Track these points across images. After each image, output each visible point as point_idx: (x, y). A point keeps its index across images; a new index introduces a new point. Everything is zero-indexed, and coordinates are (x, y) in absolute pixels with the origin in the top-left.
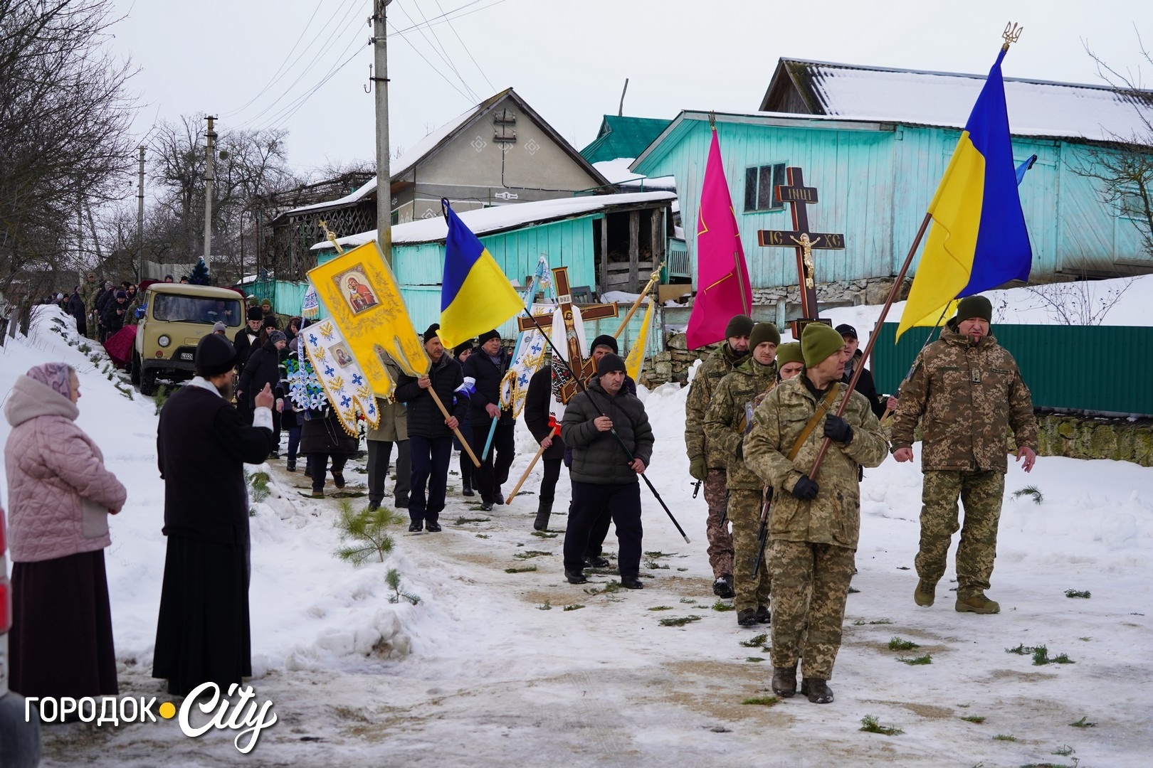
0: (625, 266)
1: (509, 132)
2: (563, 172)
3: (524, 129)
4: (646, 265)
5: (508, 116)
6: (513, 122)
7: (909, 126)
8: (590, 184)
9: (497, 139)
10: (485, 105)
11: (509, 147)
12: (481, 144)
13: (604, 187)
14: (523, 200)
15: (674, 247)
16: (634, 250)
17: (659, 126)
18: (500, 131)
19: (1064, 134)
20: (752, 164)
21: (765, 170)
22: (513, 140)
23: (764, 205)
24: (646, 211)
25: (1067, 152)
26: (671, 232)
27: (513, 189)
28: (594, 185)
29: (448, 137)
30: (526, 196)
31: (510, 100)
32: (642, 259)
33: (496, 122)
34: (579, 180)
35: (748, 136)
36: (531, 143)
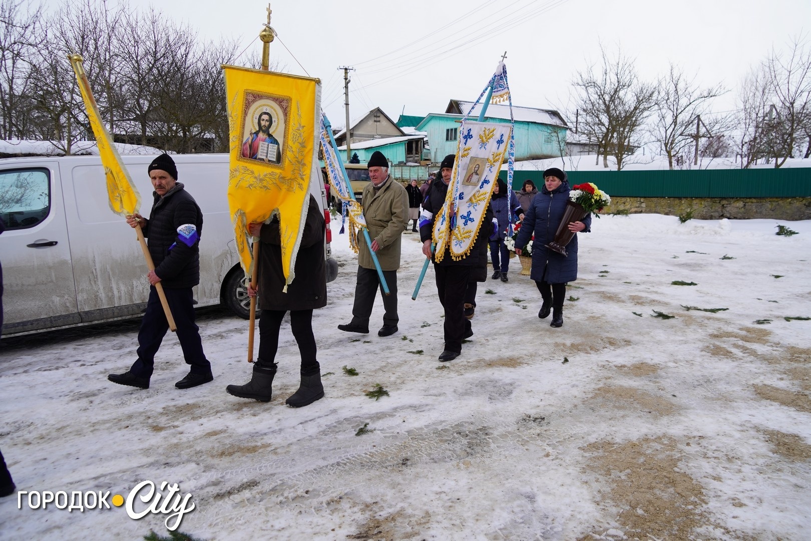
0: (412, 156)
1: (378, 119)
2: (393, 130)
3: (382, 118)
4: (417, 155)
5: (378, 115)
6: (379, 117)
7: (491, 118)
8: (400, 134)
9: (375, 121)
10: (371, 111)
11: (378, 123)
12: (371, 122)
13: (403, 134)
14: (382, 138)
15: (425, 151)
16: (414, 151)
17: (421, 119)
18: (376, 119)
19: (530, 121)
20: (448, 128)
21: (452, 130)
22: (379, 121)
23: (451, 139)
24: (417, 141)
25: (531, 126)
26: (424, 147)
27: (379, 135)
28: (401, 134)
29: (362, 121)
30: (383, 137)
31: (379, 110)
32: (416, 154)
33: (375, 116)
34: (397, 133)
35: (447, 120)
36: (384, 122)
